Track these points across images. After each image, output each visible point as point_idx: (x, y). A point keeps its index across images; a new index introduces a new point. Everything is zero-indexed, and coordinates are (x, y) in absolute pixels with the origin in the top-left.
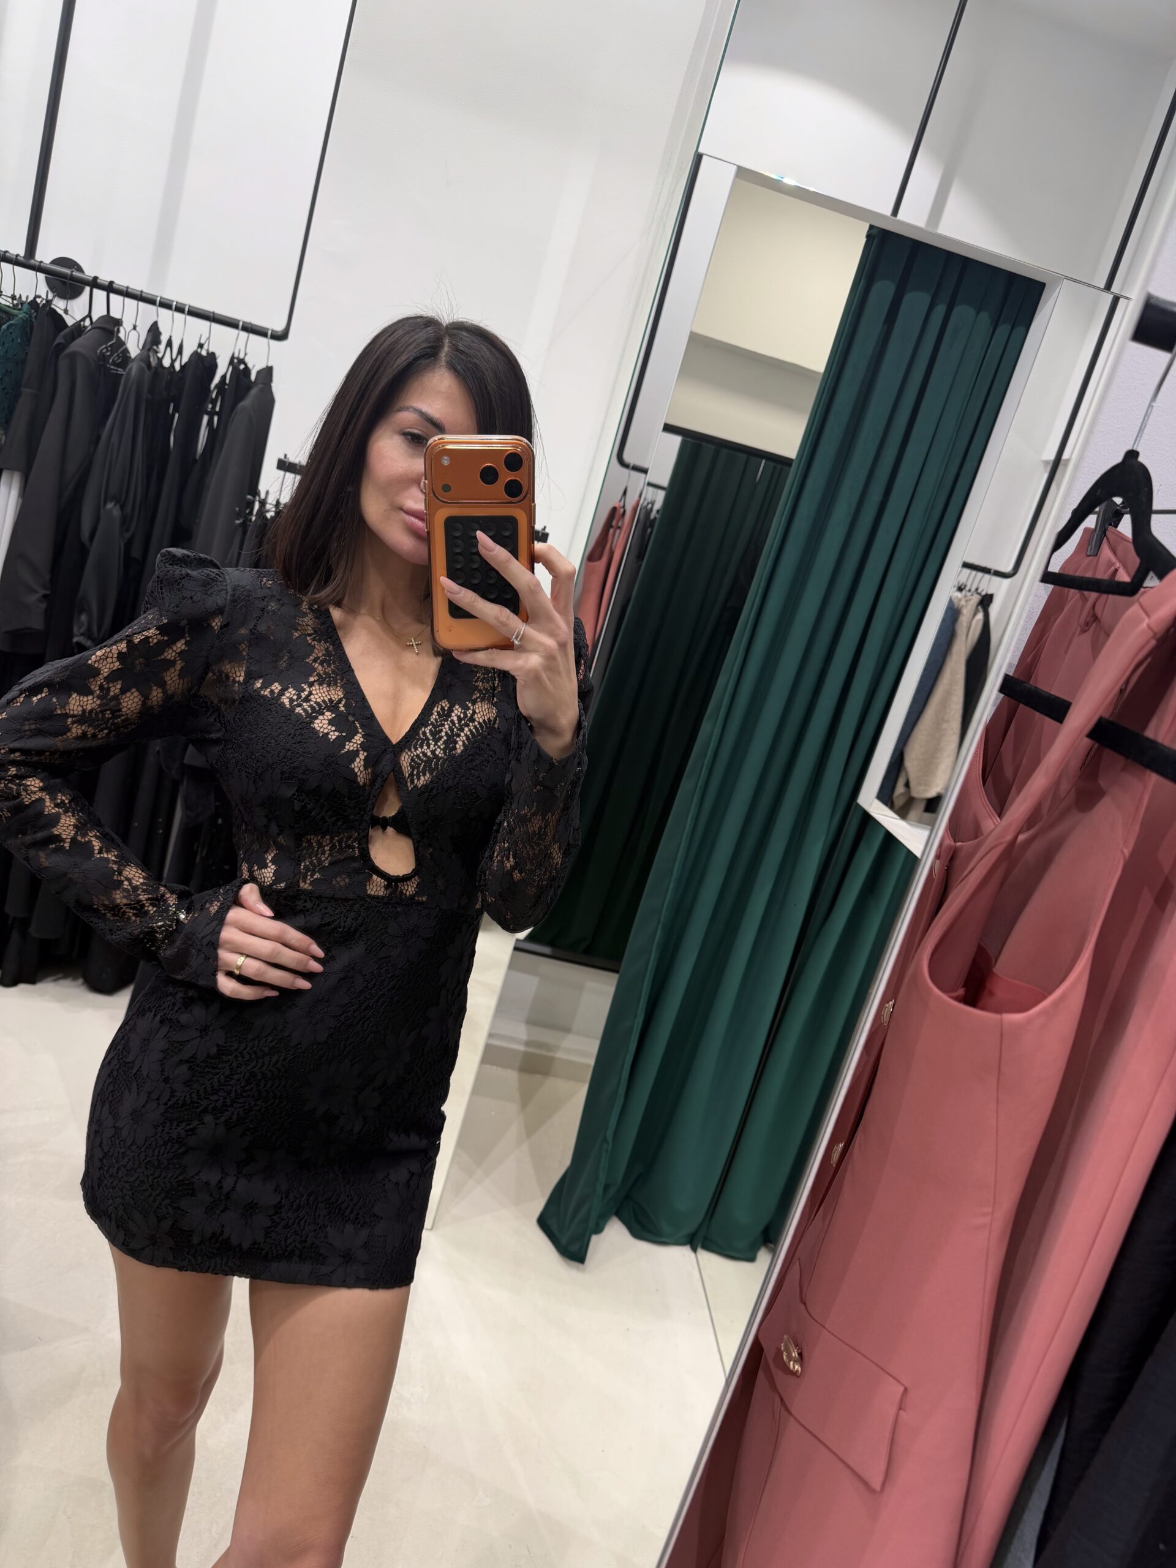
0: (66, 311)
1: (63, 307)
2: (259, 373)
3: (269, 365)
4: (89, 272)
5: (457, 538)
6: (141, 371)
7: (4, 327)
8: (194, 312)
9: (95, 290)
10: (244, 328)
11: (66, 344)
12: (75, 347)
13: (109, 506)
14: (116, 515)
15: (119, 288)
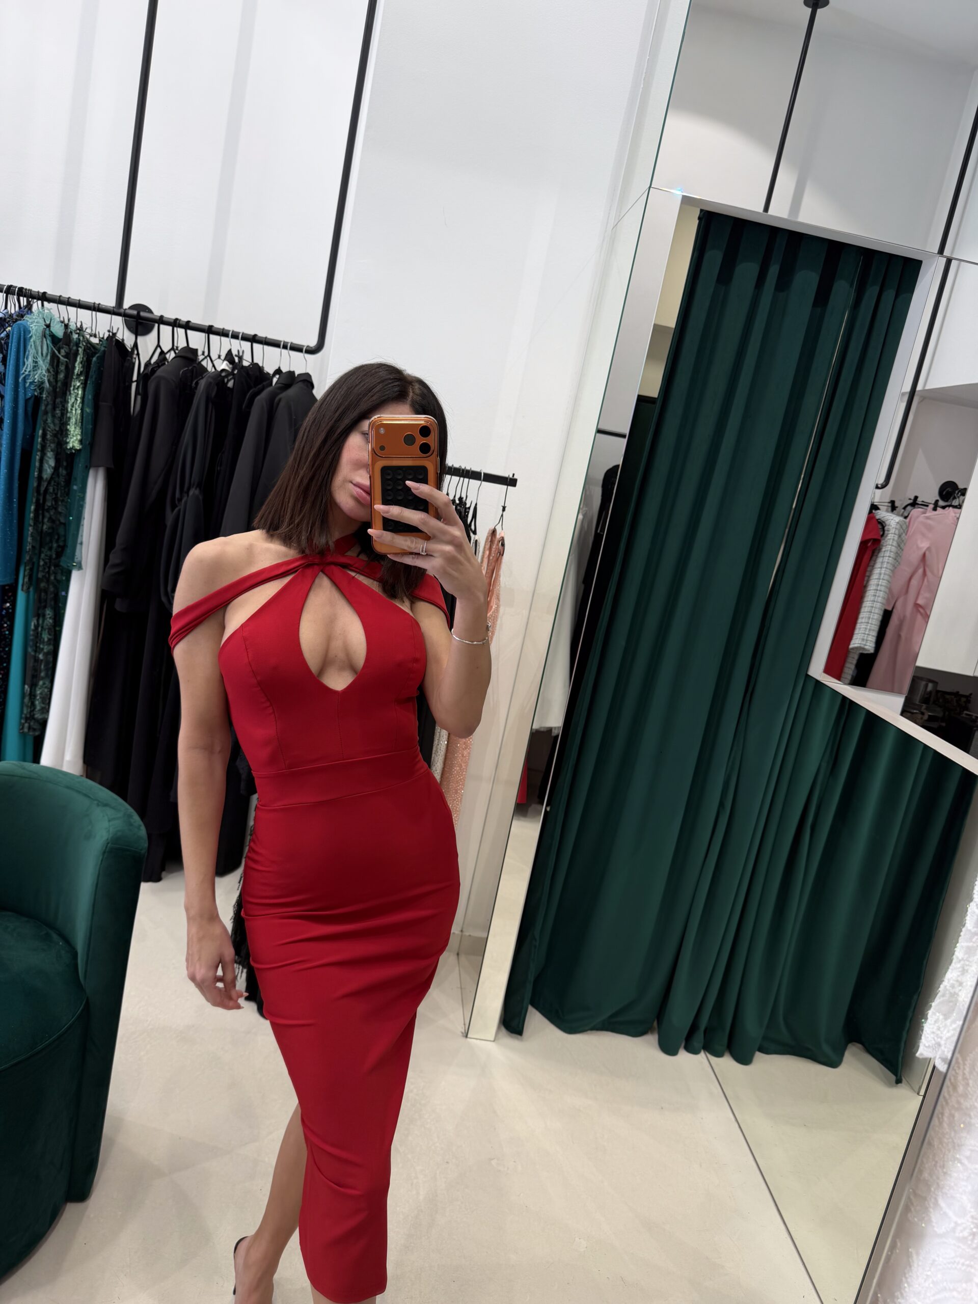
3: (308, 372)
4: (157, 313)
5: (389, 480)
6: (209, 386)
7: (94, 359)
8: (245, 338)
9: (162, 326)
10: (285, 347)
11: (153, 371)
12: (159, 372)
13: (194, 492)
14: (201, 498)
15: (181, 323)
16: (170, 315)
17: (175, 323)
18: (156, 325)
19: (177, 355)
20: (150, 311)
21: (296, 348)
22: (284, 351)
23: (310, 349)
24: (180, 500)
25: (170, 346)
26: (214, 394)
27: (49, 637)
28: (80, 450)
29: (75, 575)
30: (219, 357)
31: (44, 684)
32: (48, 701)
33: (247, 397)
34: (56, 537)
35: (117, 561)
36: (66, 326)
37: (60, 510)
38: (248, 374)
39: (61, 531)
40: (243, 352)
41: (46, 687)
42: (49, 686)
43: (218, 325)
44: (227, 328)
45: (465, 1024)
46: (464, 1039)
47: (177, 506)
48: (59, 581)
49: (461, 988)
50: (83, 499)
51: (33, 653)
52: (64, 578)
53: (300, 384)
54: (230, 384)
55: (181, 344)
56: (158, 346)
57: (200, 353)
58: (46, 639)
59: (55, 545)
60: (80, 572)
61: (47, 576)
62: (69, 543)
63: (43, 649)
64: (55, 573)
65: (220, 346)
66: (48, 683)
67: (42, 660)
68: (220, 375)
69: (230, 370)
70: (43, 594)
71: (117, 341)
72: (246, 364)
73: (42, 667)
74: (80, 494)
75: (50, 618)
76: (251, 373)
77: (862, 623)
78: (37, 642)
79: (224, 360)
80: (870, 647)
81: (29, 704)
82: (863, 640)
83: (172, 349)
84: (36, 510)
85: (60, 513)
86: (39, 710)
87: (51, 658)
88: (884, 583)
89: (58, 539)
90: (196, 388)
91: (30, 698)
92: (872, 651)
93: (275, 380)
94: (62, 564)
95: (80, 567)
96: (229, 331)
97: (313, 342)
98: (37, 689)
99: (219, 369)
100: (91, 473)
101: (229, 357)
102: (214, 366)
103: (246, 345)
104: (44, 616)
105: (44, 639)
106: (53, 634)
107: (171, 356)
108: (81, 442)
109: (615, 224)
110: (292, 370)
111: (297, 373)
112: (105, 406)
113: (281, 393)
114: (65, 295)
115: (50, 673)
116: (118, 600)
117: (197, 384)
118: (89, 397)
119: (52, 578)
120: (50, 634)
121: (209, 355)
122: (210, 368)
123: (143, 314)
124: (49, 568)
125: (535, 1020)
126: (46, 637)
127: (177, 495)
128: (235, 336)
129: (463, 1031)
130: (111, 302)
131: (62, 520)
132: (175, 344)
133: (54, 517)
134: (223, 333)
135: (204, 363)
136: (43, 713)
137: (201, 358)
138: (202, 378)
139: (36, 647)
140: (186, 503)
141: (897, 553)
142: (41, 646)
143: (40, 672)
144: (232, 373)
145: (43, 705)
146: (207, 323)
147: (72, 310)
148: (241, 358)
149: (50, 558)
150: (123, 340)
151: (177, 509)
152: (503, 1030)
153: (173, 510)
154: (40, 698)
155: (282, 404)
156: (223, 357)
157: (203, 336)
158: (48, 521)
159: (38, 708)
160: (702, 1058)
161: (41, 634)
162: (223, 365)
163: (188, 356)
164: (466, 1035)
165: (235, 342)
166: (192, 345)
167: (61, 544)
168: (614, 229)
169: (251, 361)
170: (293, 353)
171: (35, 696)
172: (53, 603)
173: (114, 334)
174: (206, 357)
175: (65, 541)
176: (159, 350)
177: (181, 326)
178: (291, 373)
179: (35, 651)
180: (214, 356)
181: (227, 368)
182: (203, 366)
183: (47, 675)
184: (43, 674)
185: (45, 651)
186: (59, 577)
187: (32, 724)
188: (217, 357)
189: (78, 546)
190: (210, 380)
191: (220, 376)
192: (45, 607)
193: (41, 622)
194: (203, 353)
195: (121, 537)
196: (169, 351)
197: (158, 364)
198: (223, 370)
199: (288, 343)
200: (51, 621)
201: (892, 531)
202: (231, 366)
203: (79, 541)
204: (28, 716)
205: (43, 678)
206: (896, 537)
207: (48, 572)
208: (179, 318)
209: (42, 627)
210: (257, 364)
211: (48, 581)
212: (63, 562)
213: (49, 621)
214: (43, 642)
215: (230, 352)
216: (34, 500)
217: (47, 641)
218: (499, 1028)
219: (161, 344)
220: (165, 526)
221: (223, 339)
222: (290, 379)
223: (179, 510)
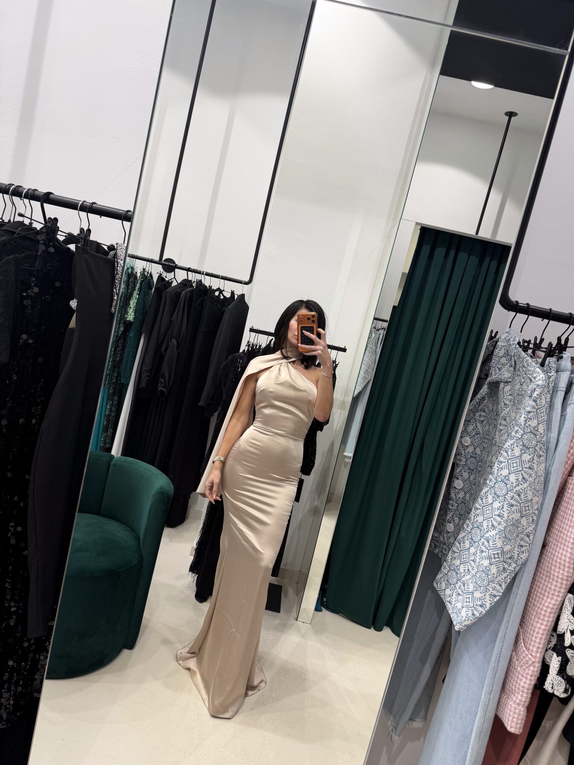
0: (166, 277)
1: (165, 276)
2: (238, 296)
3: (243, 293)
4: (177, 263)
10: (235, 281)
18: (176, 269)
19: (184, 283)
20: (174, 262)
21: (240, 282)
23: (245, 282)
28: (133, 322)
31: (110, 431)
45: (296, 613)
46: (296, 621)
55: (185, 278)
58: (113, 410)
71: (162, 277)
84: (114, 350)
97: (247, 279)
100: (142, 335)
108: (134, 318)
110: (237, 292)
114: (135, 254)
119: (119, 382)
120: (115, 408)
123: (171, 263)
129: (296, 617)
130: (157, 258)
132: (183, 278)
145: (108, 441)
157: (196, 275)
163: (188, 283)
164: (297, 620)
172: (118, 394)
173: (160, 275)
183: (111, 427)
200: (116, 402)
205: (109, 428)
211: (116, 383)
216: (114, 346)
219: (176, 277)
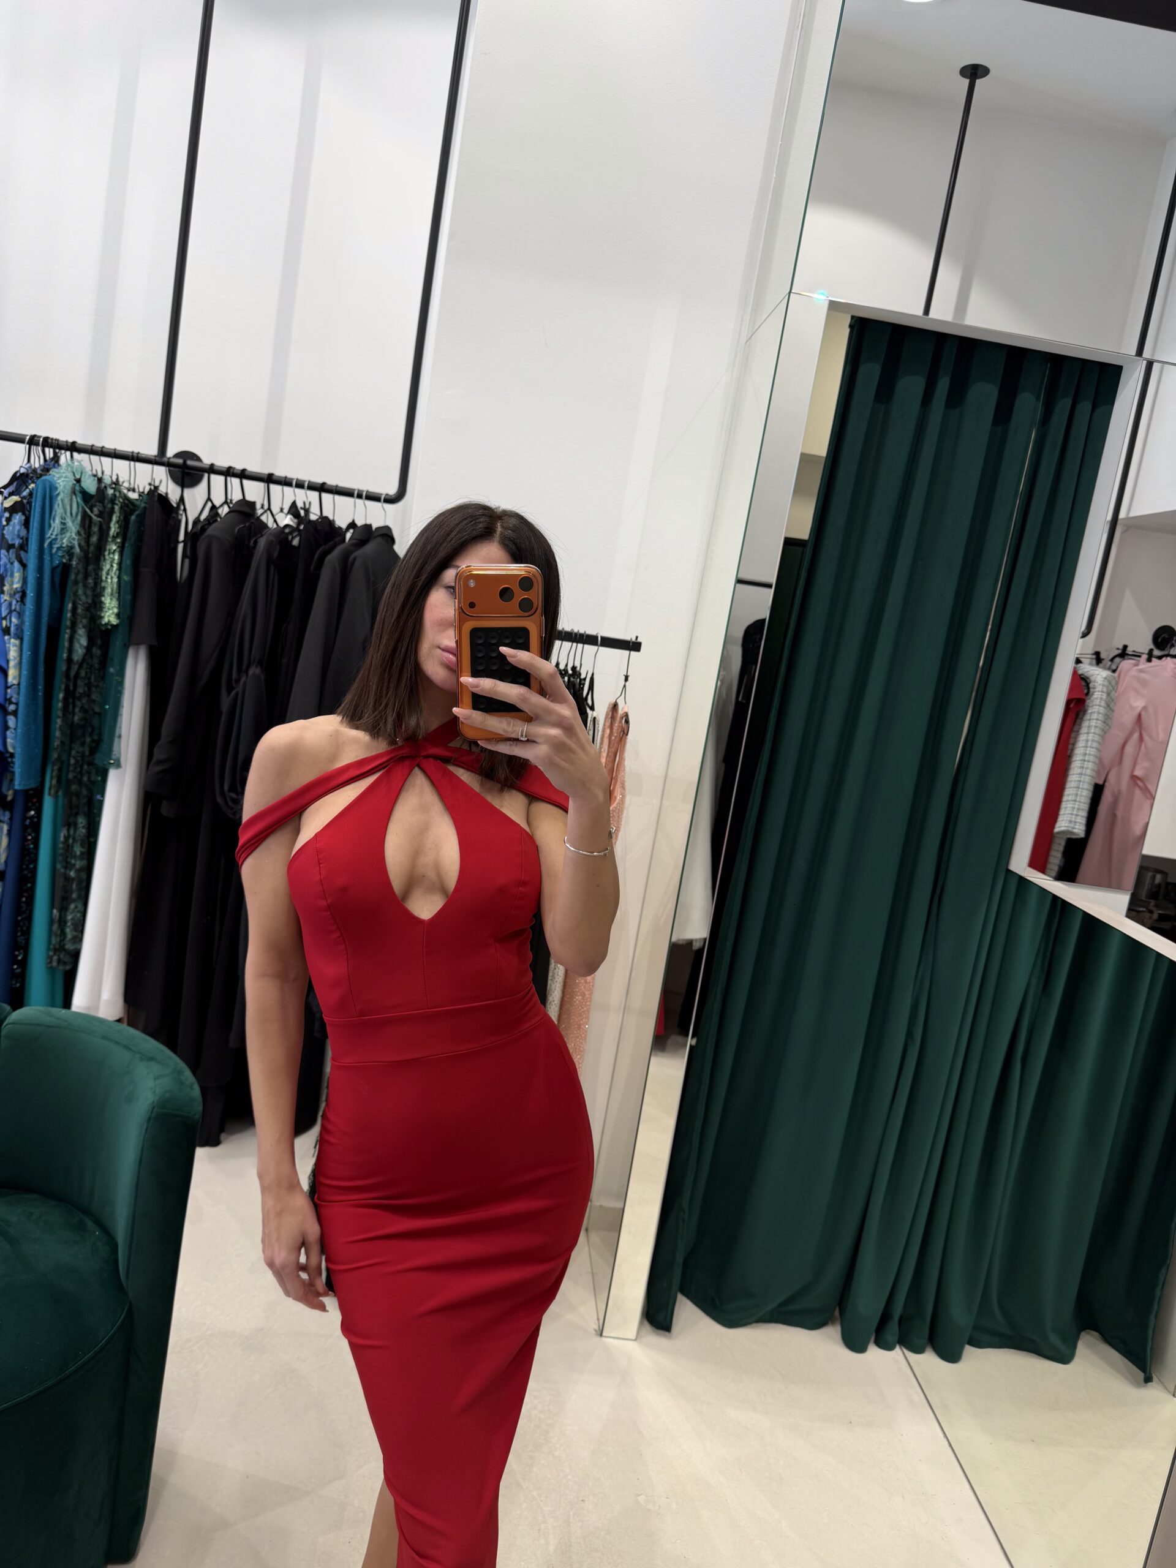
3: (387, 525)
4: (207, 460)
5: (480, 645)
6: (270, 544)
7: (133, 518)
8: (312, 487)
9: (213, 476)
10: (360, 496)
11: (203, 529)
12: (211, 530)
13: (254, 670)
14: (263, 677)
15: (235, 471)
16: (222, 463)
17: (228, 472)
18: (206, 475)
19: (231, 509)
20: (198, 459)
21: (373, 497)
22: (359, 502)
23: (389, 498)
24: (238, 681)
25: (223, 499)
26: (276, 554)
27: (83, 850)
28: (117, 626)
29: (113, 775)
30: (282, 510)
31: (76, 907)
32: (81, 928)
33: (316, 556)
34: (90, 730)
35: (163, 756)
36: (100, 480)
37: (94, 697)
38: (316, 530)
39: (95, 722)
40: (310, 503)
41: (78, 912)
42: (82, 910)
43: (279, 473)
44: (290, 475)
45: (598, 1319)
46: (598, 1338)
47: (233, 688)
48: (93, 783)
49: (593, 1274)
50: (121, 683)
51: (62, 870)
52: (99, 778)
53: (379, 540)
54: (296, 542)
55: (236, 496)
56: (209, 499)
57: (258, 506)
58: (78, 853)
59: (88, 740)
60: (119, 770)
61: (79, 776)
62: (106, 738)
63: (74, 865)
64: (89, 773)
65: (282, 496)
66: (80, 906)
67: (73, 879)
68: (284, 532)
69: (295, 525)
70: (74, 799)
71: (160, 495)
72: (313, 517)
73: (74, 886)
74: (117, 678)
75: (83, 827)
76: (319, 528)
77: (1068, 801)
78: (67, 857)
79: (289, 512)
80: (1079, 830)
81: (59, 932)
82: (1070, 822)
83: (226, 502)
84: (65, 699)
85: (94, 701)
86: (70, 940)
87: (84, 875)
88: (1093, 751)
89: (91, 734)
90: (255, 547)
91: (60, 925)
92: (1082, 835)
93: (348, 535)
94: (97, 761)
95: (118, 765)
96: (292, 479)
97: (392, 489)
98: (68, 913)
99: (282, 524)
100: (131, 653)
101: (293, 510)
102: (275, 521)
103: (313, 496)
104: (75, 825)
105: (75, 853)
106: (86, 846)
107: (224, 511)
108: (118, 615)
109: (750, 335)
110: (368, 522)
111: (374, 527)
112: (147, 572)
113: (356, 550)
114: (98, 444)
115: (83, 893)
116: (165, 803)
117: (256, 543)
118: (128, 562)
119: (85, 779)
120: (83, 847)
121: (269, 509)
122: (271, 523)
123: (190, 463)
124: (82, 766)
125: (686, 1311)
126: (78, 850)
127: (234, 675)
128: (300, 485)
129: (597, 1328)
130: (152, 450)
131: (97, 709)
132: (229, 497)
133: (86, 707)
134: (286, 482)
135: (264, 518)
136: (74, 943)
137: (259, 512)
138: (262, 536)
139: (67, 862)
140: (245, 684)
141: (1106, 715)
142: (73, 861)
143: (72, 893)
144: (297, 529)
145: (75, 933)
146: (265, 470)
147: (106, 461)
148: (307, 511)
149: (83, 755)
150: (167, 494)
151: (233, 693)
152: (647, 1326)
153: (229, 693)
154: (72, 924)
155: (357, 564)
156: (286, 510)
157: (261, 486)
158: (80, 711)
159: (69, 936)
160: (899, 1355)
161: (72, 847)
162: (286, 520)
163: (245, 510)
164: (601, 1335)
165: (298, 491)
166: (249, 498)
167: (96, 737)
168: (748, 343)
169: (319, 514)
170: (369, 503)
171: (65, 922)
172: (86, 809)
173: (156, 488)
174: (265, 511)
175: (100, 734)
176: (209, 505)
177: (235, 475)
178: (368, 527)
179: (66, 868)
180: (275, 509)
181: (291, 523)
182: (262, 522)
183: (79, 897)
184: (74, 896)
185: (78, 866)
186: (93, 778)
187: (62, 956)
188: (279, 510)
189: (116, 740)
190: (272, 538)
191: (283, 534)
192: (77, 814)
193: (72, 832)
194: (262, 507)
195: (167, 727)
196: (222, 505)
197: (208, 521)
198: (287, 526)
199: (363, 491)
200: (84, 831)
201: (1099, 688)
202: (296, 521)
203: (117, 734)
204: (57, 946)
205: (74, 901)
206: (1104, 696)
207: (81, 773)
208: (233, 465)
209: (74, 839)
210: (326, 518)
211: (80, 782)
212: (98, 759)
213: (82, 831)
214: (75, 857)
215: (294, 504)
216: (63, 687)
217: (80, 856)
218: (641, 1323)
219: (212, 497)
220: (221, 713)
221: (286, 489)
222: (366, 534)
223: (237, 694)
